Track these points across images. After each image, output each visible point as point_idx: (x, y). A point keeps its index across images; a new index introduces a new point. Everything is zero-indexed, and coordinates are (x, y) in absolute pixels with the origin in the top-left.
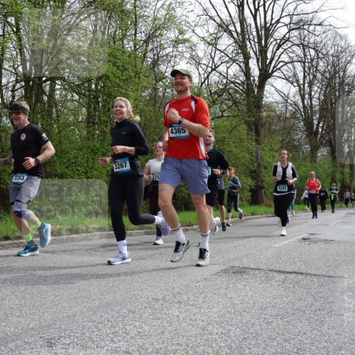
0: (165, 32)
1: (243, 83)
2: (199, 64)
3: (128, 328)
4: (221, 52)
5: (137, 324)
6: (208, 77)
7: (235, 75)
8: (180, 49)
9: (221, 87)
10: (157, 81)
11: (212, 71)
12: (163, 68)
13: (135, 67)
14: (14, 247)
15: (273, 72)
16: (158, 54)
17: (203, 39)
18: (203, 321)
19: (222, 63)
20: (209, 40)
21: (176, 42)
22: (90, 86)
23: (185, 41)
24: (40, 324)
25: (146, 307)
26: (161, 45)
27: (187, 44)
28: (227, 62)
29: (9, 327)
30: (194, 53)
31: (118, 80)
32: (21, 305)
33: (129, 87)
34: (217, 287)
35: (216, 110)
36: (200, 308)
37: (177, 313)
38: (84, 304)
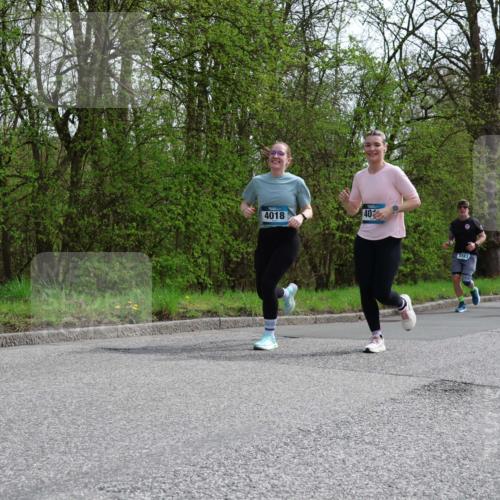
1: (465, 56)
2: (385, 22)
3: (255, 477)
5: (271, 471)
6: (400, 47)
7: (449, 42)
9: (424, 64)
10: (309, 55)
11: (408, 35)
12: (319, 32)
13: (271, 28)
14: (61, 340)
16: (311, 5)
18: (389, 470)
19: (426, 20)
22: (191, 64)
24: (101, 466)
25: (286, 444)
28: (436, 18)
29: (47, 470)
30: (376, 3)
31: (240, 53)
32: (69, 435)
33: (260, 65)
34: (414, 413)
35: (414, 106)
36: (384, 449)
37: (342, 456)
38: (179, 436)
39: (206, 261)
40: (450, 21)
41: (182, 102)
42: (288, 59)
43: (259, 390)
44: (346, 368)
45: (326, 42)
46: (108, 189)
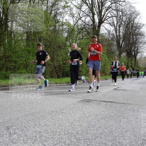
0: (60, 3)
1: (92, 25)
2: (74, 16)
3: (41, 123)
4: (83, 12)
5: (45, 121)
6: (77, 22)
7: (88, 22)
8: (66, 10)
9: (83, 26)
10: (56, 23)
11: (79, 20)
12: (58, 18)
13: (47, 16)
15: (104, 21)
16: (56, 12)
17: (75, 6)
18: (72, 120)
19: (83, 16)
20: (78, 6)
21: (64, 7)
23: (68, 6)
24: (4, 121)
25: (48, 115)
26: (58, 8)
27: (69, 8)
28: (85, 16)
30: (71, 12)
34: (78, 107)
35: (80, 36)
36: (71, 115)
37: (61, 117)
38: (23, 113)
39: (31, 71)
40: (88, 17)
41: (25, 33)
42: (51, 24)
43: (43, 102)
44: (63, 97)
45: (60, 20)
46: (7, 54)
